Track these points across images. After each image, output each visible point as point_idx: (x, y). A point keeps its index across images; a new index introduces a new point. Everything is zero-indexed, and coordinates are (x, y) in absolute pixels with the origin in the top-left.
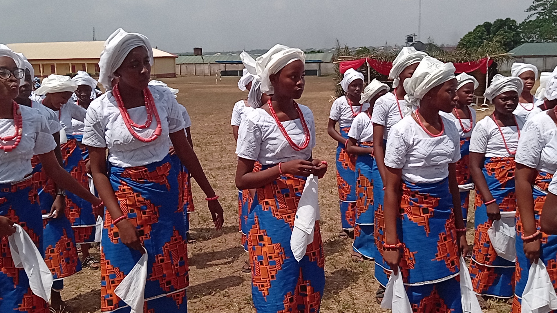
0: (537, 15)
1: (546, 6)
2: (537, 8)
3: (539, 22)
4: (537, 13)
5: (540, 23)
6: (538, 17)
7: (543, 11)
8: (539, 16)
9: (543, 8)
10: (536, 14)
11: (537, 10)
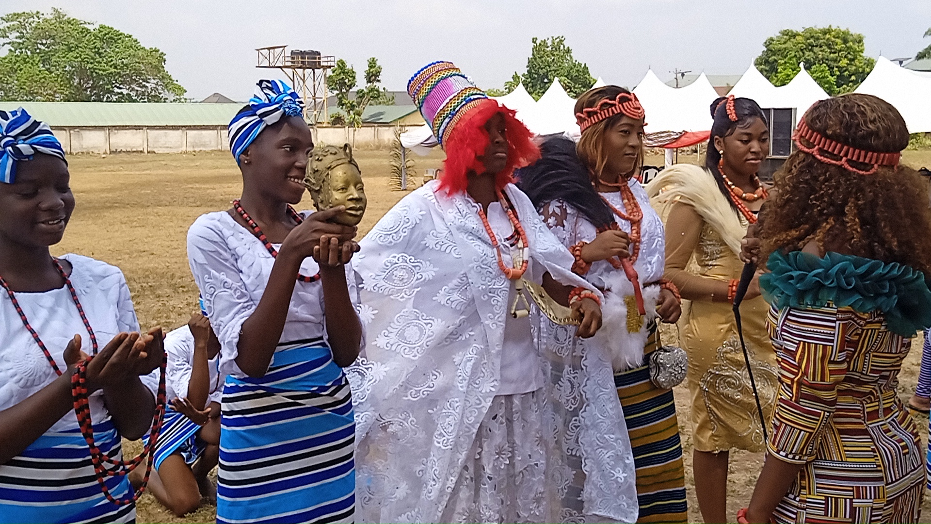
0: (9, 47)
1: (25, 32)
2: (8, 34)
3: (14, 60)
4: (9, 43)
5: (15, 63)
6: (10, 50)
7: (21, 41)
8: (13, 49)
9: (18, 34)
10: (6, 45)
11: (8, 37)
